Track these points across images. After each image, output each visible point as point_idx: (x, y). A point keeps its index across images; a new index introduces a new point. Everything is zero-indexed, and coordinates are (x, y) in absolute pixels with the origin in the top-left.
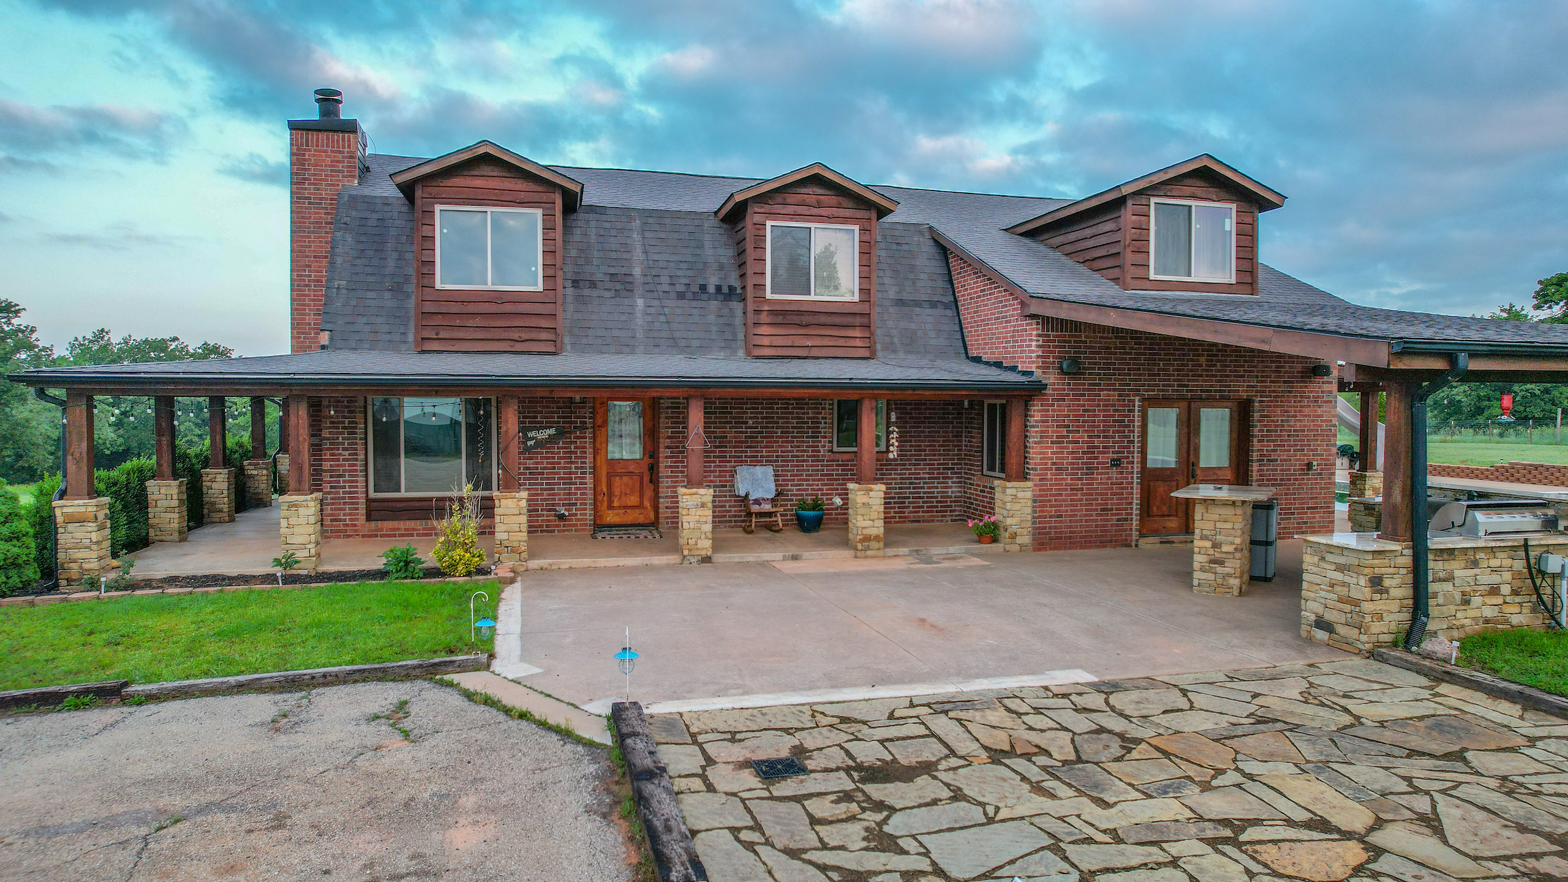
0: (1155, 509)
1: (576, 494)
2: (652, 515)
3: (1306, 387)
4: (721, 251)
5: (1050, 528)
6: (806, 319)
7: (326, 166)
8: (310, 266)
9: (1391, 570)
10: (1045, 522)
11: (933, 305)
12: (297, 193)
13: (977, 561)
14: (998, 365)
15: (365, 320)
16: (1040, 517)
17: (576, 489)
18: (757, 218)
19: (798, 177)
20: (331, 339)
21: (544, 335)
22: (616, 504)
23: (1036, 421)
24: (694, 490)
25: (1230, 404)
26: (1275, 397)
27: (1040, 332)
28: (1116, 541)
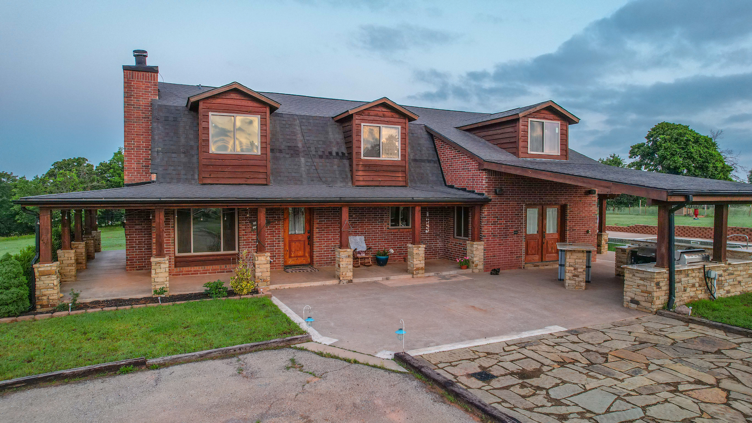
0: (530, 252)
1: (275, 251)
2: (309, 260)
3: (586, 199)
4: (337, 136)
5: (491, 261)
6: (378, 168)
7: (142, 89)
8: (134, 139)
9: (662, 279)
10: (489, 259)
11: (429, 161)
12: (127, 102)
13: (465, 278)
14: (464, 190)
15: (172, 168)
16: (487, 257)
17: (276, 249)
18: (357, 122)
19: (376, 104)
20: (157, 178)
21: (261, 176)
22: (293, 255)
23: (486, 215)
24: (345, 250)
25: (557, 207)
26: (575, 203)
27: (487, 176)
28: (516, 266)
